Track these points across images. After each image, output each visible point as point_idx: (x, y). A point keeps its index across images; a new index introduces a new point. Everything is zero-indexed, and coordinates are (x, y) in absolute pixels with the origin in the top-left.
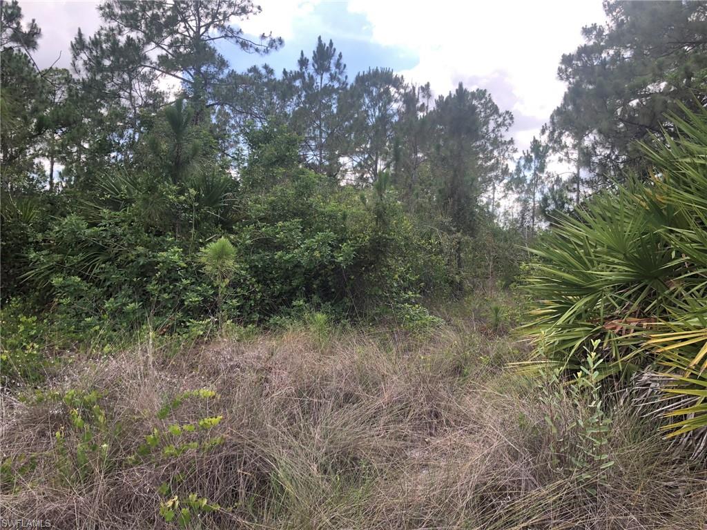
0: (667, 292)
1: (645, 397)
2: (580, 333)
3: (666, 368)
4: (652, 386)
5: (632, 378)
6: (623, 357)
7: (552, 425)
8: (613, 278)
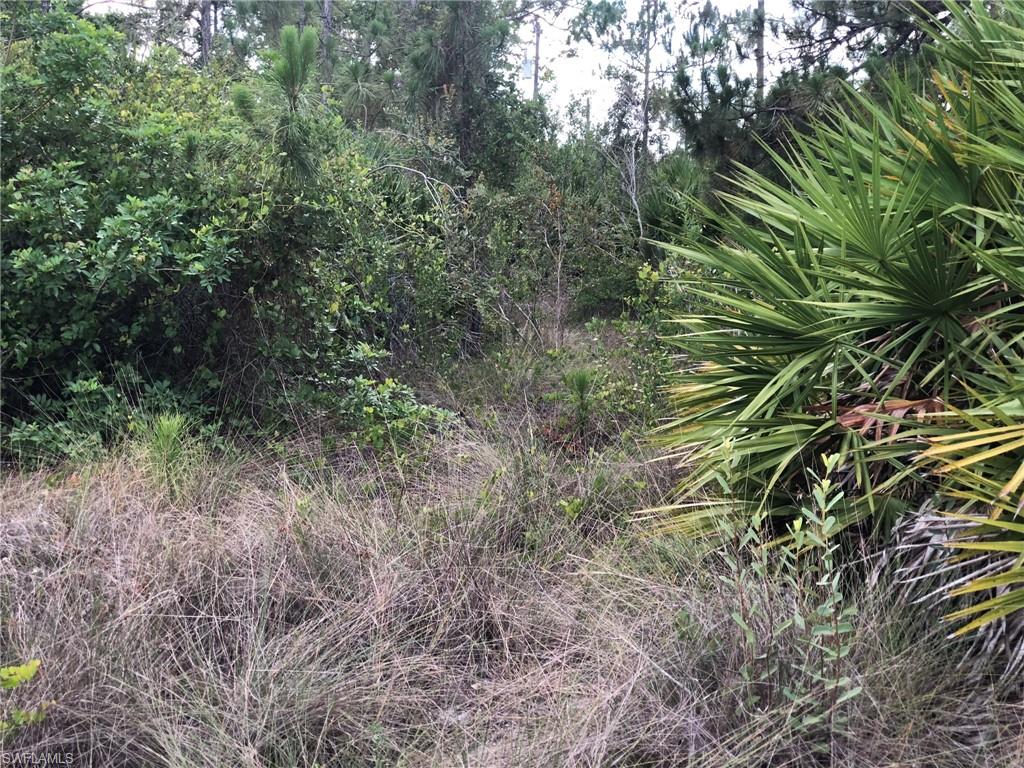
0: (966, 342)
1: (921, 563)
2: (791, 437)
3: (960, 503)
4: (933, 541)
5: (894, 529)
6: (877, 484)
7: (746, 628)
8: (858, 315)
